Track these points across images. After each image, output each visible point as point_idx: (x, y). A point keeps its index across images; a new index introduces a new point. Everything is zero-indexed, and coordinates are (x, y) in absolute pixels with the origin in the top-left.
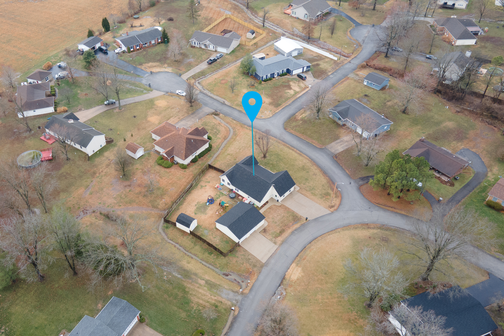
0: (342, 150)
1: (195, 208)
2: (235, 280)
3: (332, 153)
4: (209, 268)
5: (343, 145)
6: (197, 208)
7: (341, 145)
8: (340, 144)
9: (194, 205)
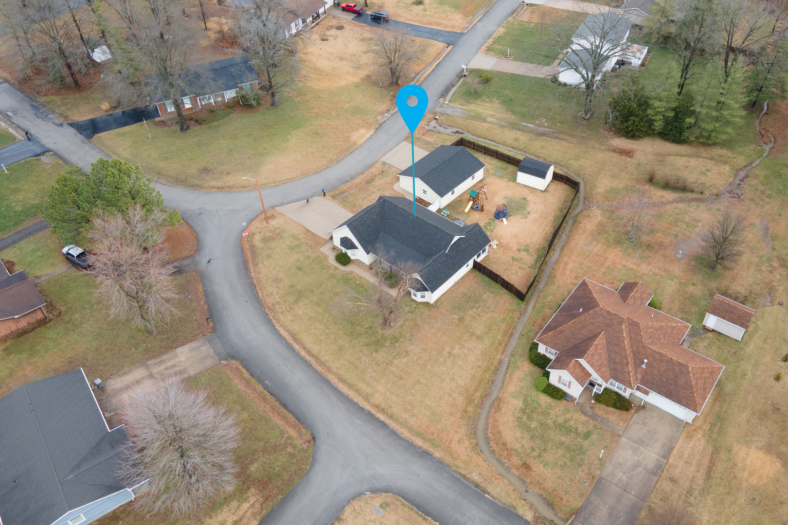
0: (179, 350)
1: (529, 209)
2: (445, 128)
3: (210, 341)
4: (485, 139)
5: (170, 364)
6: (524, 208)
7: (173, 366)
8: (176, 369)
9: (531, 213)
